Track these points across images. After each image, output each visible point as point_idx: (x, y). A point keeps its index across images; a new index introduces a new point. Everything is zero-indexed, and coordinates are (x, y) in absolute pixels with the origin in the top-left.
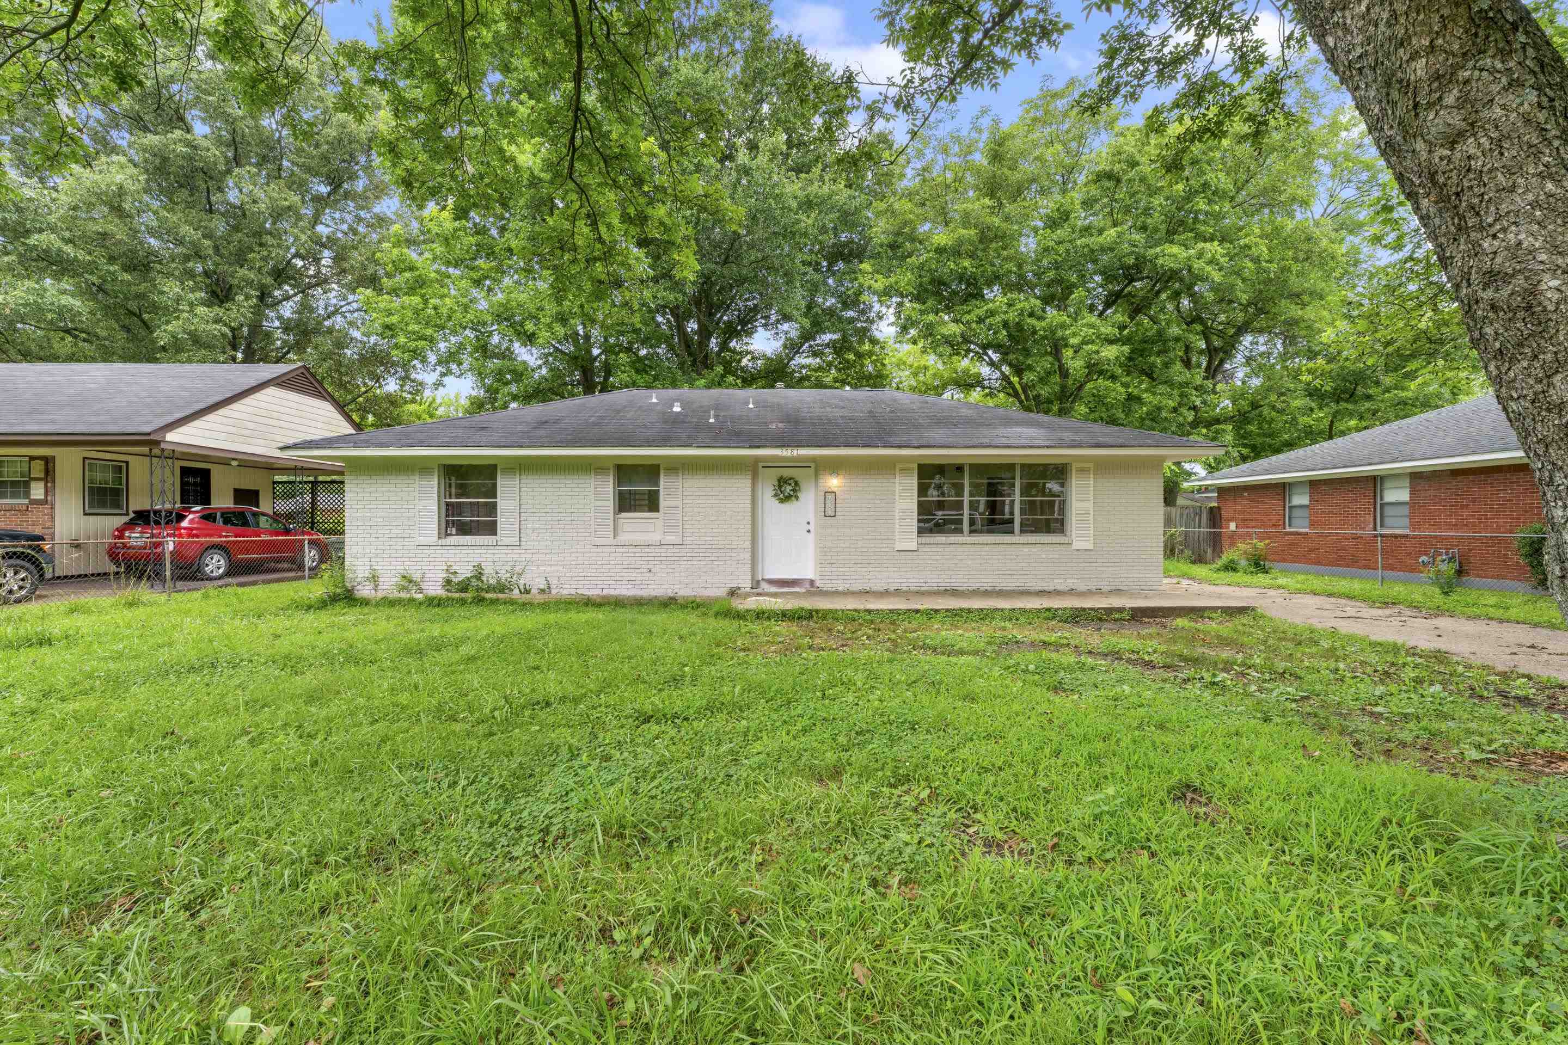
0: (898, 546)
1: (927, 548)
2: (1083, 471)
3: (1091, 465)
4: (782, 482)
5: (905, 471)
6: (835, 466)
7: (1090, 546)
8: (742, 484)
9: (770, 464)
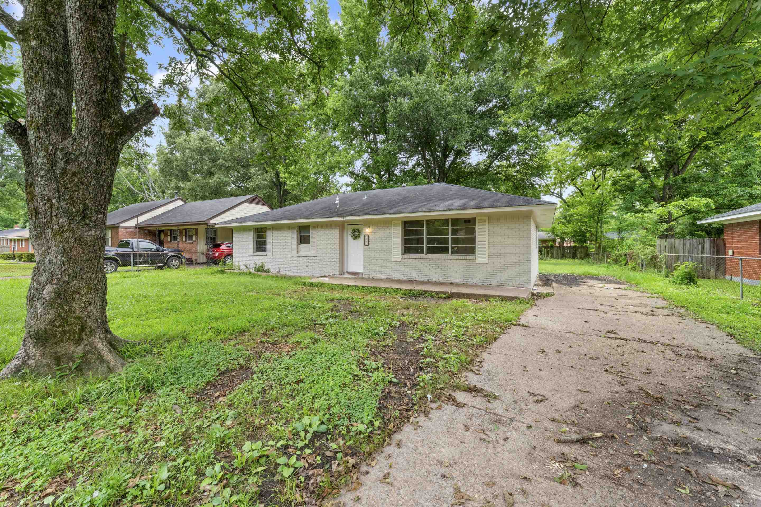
0: (393, 259)
1: (406, 260)
2: (483, 221)
3: (486, 218)
4: (354, 231)
5: (396, 225)
6: (368, 223)
7: (486, 261)
8: (335, 233)
9: (350, 223)
